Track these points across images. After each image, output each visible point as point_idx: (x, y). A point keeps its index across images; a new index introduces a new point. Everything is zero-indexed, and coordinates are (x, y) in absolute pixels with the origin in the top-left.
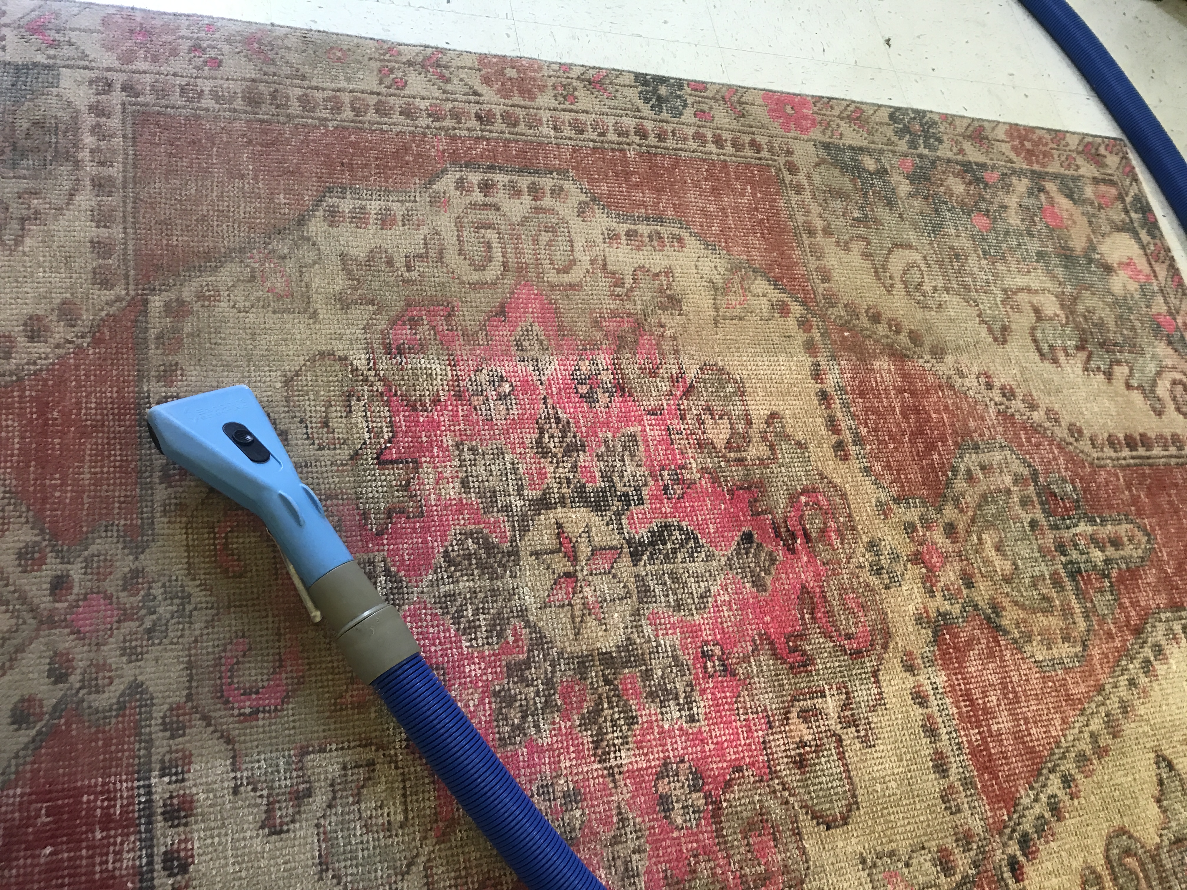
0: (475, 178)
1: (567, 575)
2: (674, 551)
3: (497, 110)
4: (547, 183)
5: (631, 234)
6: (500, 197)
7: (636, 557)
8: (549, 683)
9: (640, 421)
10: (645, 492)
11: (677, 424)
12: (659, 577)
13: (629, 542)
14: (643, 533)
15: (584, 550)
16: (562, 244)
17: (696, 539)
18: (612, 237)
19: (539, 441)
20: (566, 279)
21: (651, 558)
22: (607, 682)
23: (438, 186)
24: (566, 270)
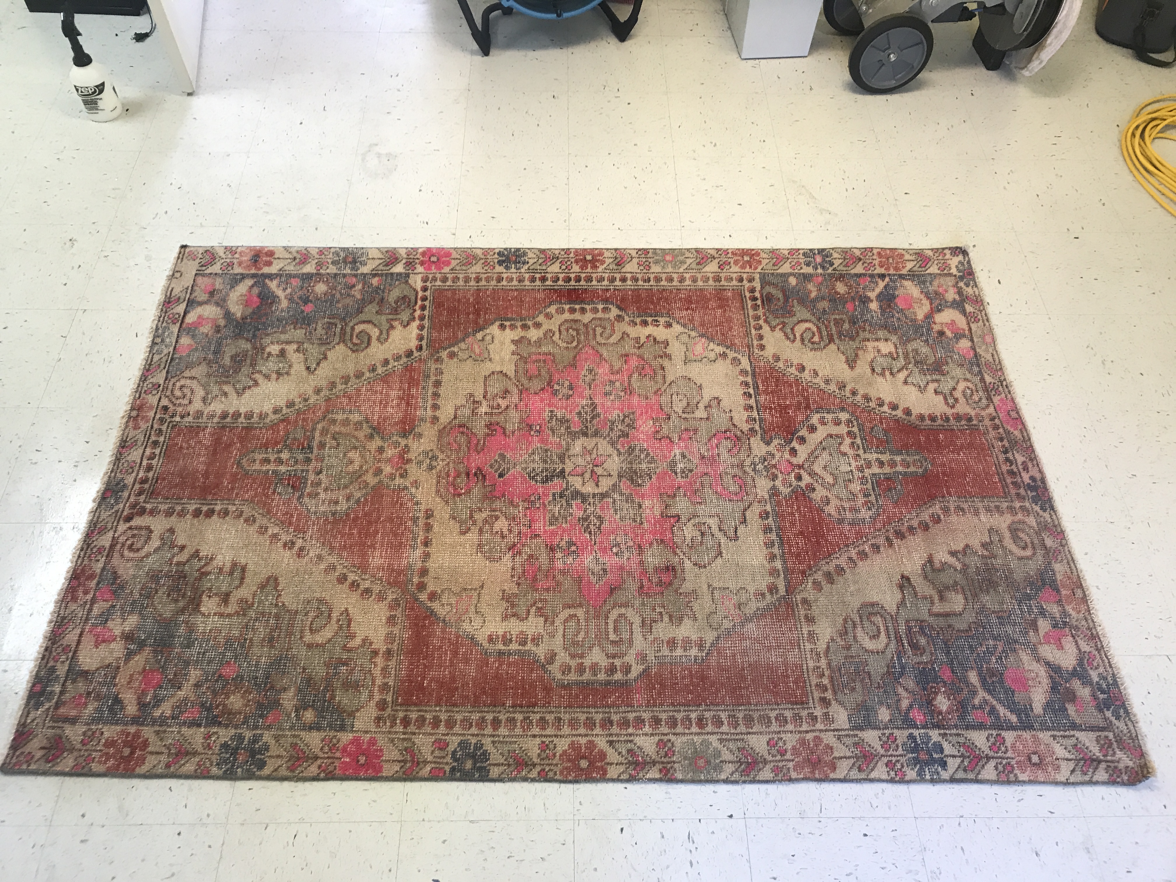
0: (618, 676)
1: (597, 466)
2: (542, 472)
3: (598, 730)
4: (573, 677)
5: (524, 643)
6: (604, 662)
7: (563, 471)
8: (612, 429)
9: (545, 532)
10: (551, 498)
11: (524, 529)
12: (552, 462)
13: (564, 477)
14: (556, 480)
15: (587, 475)
16: (570, 633)
17: (530, 476)
18: (536, 640)
19: (602, 522)
20: (572, 611)
21: (555, 470)
22: (587, 427)
23: (641, 668)
24: (571, 616)
